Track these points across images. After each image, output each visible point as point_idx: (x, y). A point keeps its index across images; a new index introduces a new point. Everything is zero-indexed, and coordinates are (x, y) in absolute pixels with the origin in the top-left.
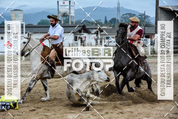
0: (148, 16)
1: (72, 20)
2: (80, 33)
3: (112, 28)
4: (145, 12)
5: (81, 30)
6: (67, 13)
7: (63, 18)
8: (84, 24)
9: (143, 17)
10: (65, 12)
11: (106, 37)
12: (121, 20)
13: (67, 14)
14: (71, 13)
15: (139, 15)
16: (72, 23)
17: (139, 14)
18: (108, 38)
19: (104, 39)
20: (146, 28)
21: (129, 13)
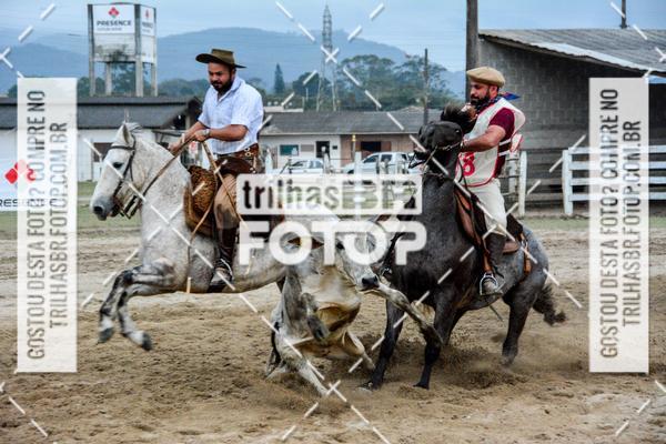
0: (437, 69)
1: (148, 79)
2: (178, 128)
3: (301, 110)
4: (426, 51)
5: (183, 117)
6: (126, 52)
7: (113, 71)
8: (196, 94)
9: (422, 69)
10: (121, 49)
11: (282, 147)
12: (338, 81)
13: (127, 57)
14: (143, 51)
15: (406, 65)
16: (148, 89)
17: (407, 60)
18: (286, 150)
19: (273, 155)
20: (430, 111)
21: (368, 54)
